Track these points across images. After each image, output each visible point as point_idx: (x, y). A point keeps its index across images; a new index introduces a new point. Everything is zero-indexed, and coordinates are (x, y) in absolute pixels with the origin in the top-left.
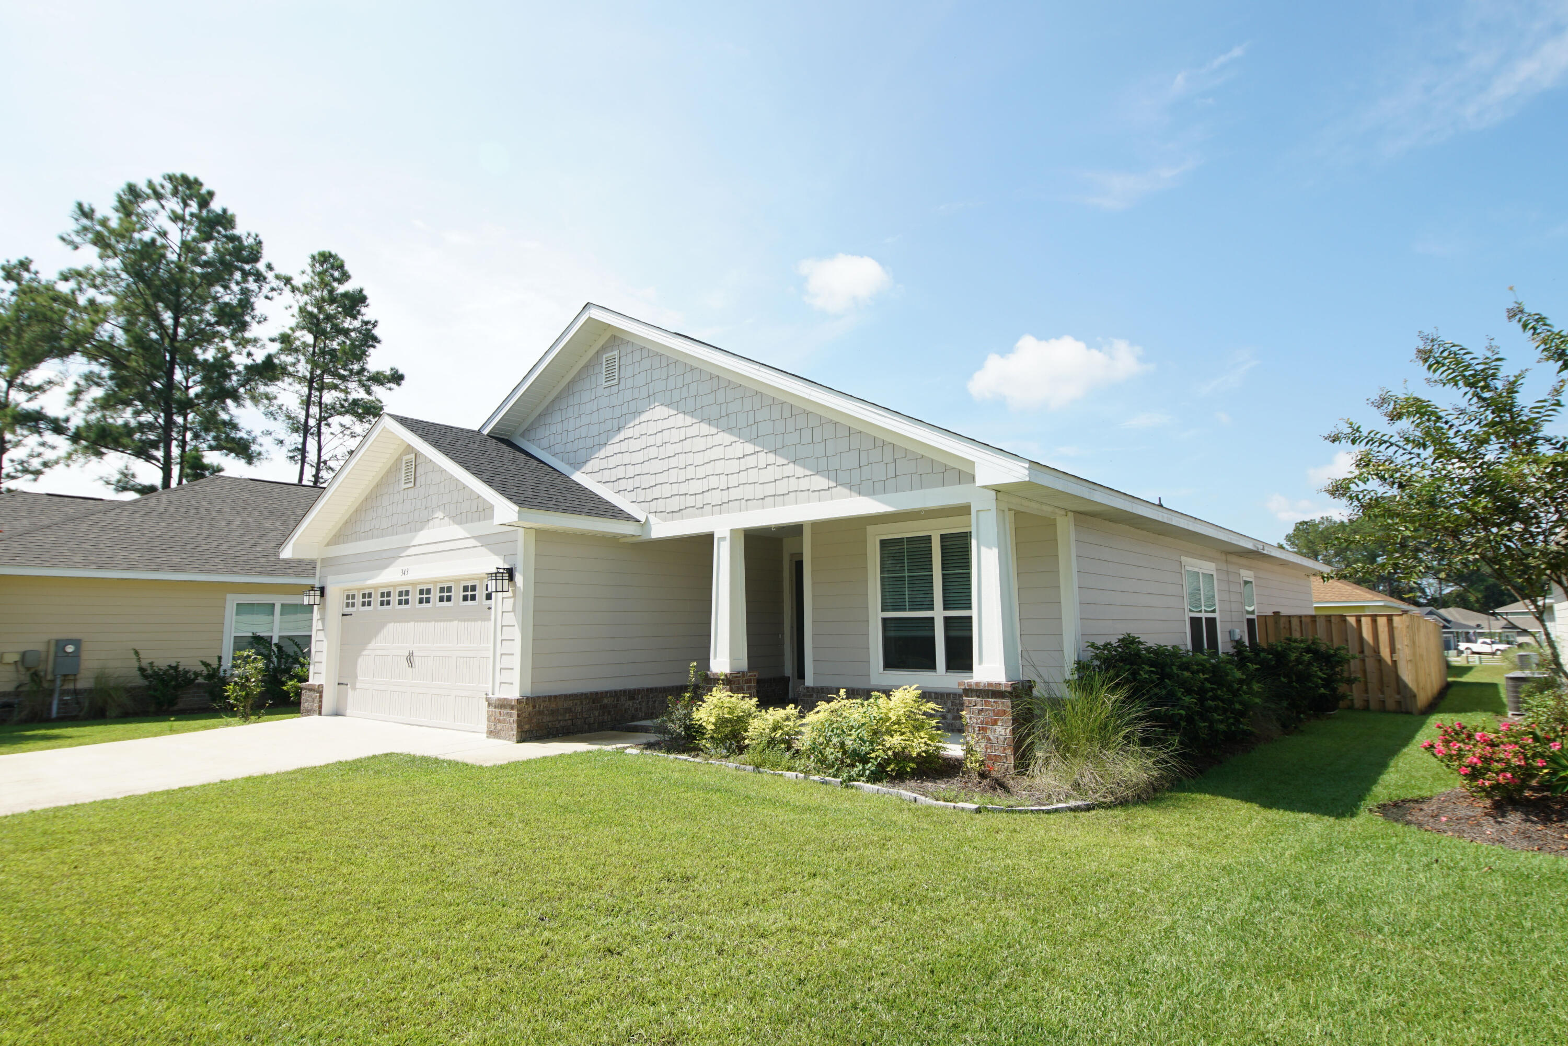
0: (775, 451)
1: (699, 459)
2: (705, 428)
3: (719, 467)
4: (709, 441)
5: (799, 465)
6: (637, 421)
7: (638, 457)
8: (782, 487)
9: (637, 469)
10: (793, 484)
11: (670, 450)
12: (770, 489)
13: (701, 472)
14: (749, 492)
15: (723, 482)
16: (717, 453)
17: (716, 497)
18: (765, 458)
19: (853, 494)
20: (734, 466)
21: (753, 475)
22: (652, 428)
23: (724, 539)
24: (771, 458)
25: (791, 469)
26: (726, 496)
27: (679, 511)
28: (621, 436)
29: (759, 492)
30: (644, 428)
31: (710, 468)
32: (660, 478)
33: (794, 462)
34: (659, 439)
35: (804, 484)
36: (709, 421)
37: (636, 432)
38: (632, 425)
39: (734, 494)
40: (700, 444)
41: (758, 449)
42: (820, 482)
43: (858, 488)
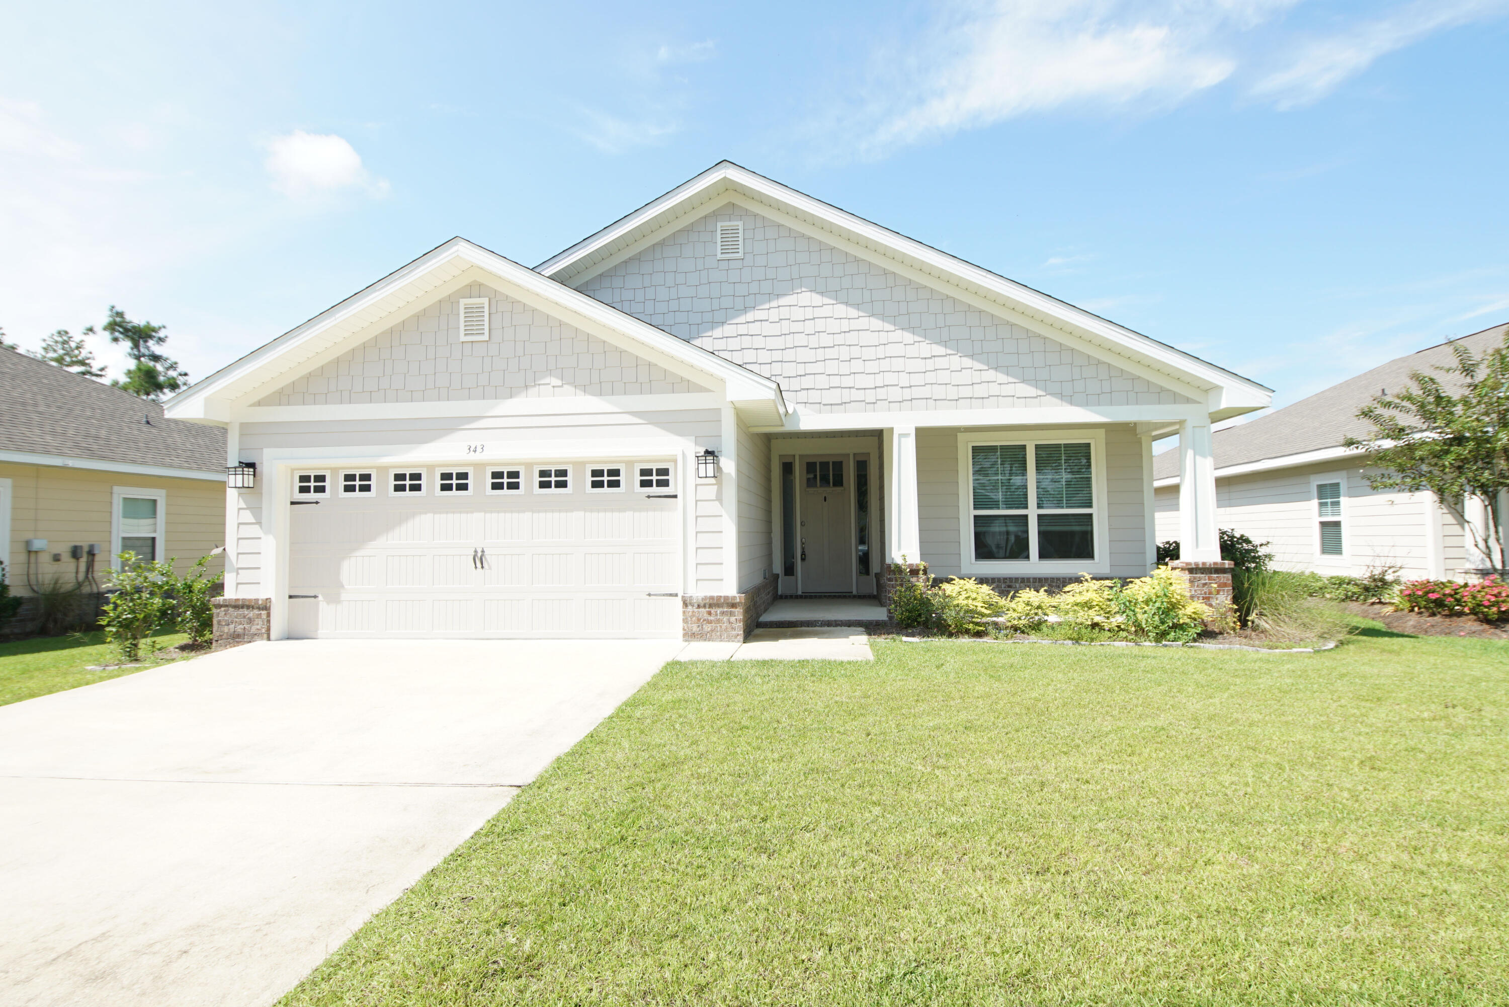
0: (972, 356)
1: (869, 353)
2: (876, 323)
3: (898, 364)
4: (883, 338)
5: (1001, 372)
6: (774, 304)
7: (779, 343)
8: (980, 391)
9: (777, 356)
10: (994, 389)
11: (826, 340)
12: (966, 392)
13: (872, 367)
14: (939, 392)
15: (904, 380)
16: (891, 350)
17: (895, 394)
18: (956, 361)
19: (1064, 403)
20: (919, 365)
21: (944, 377)
22: (798, 314)
23: (907, 435)
24: (967, 362)
25: (991, 375)
26: (907, 394)
27: (841, 404)
28: (750, 316)
29: (952, 393)
30: (784, 312)
31: (885, 365)
32: (810, 368)
33: (996, 369)
34: (809, 327)
35: (1008, 390)
36: (883, 317)
37: (774, 315)
38: (767, 306)
39: (917, 392)
40: (872, 339)
41: (949, 352)
42: (1029, 390)
43: (1070, 399)
